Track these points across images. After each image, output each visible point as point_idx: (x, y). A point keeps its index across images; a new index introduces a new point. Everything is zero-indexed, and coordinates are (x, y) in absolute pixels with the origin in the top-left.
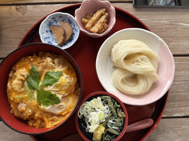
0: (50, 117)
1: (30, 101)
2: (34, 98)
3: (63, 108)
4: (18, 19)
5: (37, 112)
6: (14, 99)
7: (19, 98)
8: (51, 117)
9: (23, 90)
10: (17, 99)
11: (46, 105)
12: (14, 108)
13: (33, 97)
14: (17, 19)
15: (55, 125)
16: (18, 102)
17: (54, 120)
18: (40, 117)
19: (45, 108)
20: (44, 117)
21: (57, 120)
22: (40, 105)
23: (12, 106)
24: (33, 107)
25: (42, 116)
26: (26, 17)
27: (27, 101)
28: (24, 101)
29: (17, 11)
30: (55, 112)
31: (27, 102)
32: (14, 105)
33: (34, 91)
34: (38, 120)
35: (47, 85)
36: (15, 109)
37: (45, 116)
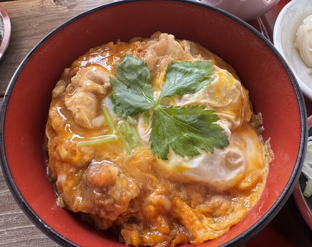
0: (201, 200)
1: (125, 152)
2: (138, 143)
3: (240, 164)
4: (60, 17)
5: (155, 188)
6: (74, 153)
7: (88, 146)
8: (203, 203)
9: (99, 121)
10: (83, 149)
11: (188, 155)
12: (70, 184)
13: (134, 138)
14: (56, 17)
15: (233, 227)
16: (86, 158)
17: (218, 212)
18: (167, 203)
19: (185, 165)
20: (178, 202)
21: (227, 209)
22: (165, 158)
23: (62, 178)
24: (138, 170)
25: (171, 200)
26: (77, 11)
27: (115, 154)
28: (107, 155)
29: (57, 5)
30: (219, 180)
31: (118, 158)
32: (70, 176)
33: (137, 119)
34: (159, 219)
35: (180, 93)
36: (74, 186)
37: (184, 201)
